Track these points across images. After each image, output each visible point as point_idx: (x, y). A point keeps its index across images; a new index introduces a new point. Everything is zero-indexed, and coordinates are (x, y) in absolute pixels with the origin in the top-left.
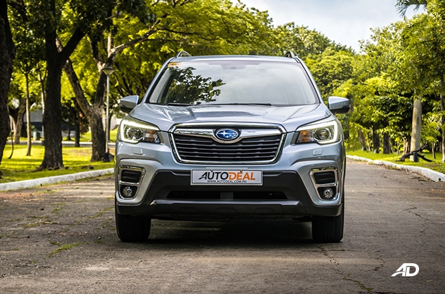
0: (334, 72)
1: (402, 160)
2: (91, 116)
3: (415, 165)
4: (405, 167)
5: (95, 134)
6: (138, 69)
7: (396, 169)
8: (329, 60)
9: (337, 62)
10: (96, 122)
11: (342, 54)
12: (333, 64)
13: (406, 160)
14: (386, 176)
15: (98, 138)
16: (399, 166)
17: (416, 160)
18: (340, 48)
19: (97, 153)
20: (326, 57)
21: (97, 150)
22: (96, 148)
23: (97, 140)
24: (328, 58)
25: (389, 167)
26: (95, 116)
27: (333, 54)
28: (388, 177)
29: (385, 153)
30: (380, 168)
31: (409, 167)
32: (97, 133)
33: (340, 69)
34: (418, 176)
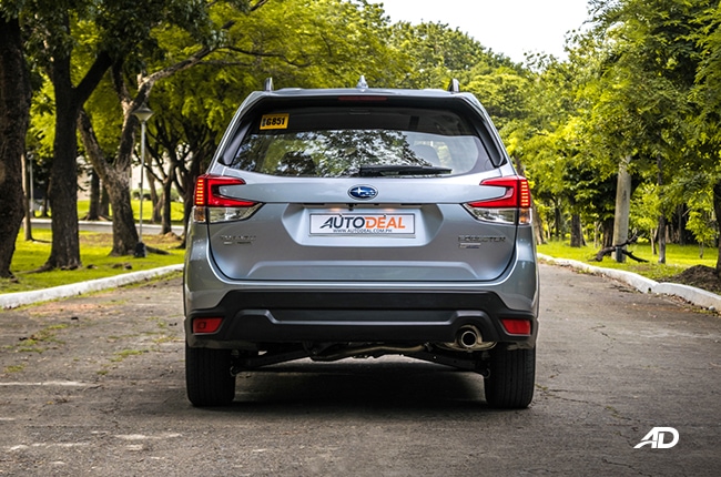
0: (491, 103)
1: (598, 259)
2: (111, 184)
3: (616, 268)
4: (602, 270)
5: (118, 213)
6: (179, 107)
7: (588, 273)
8: (483, 83)
9: (497, 87)
10: (119, 194)
11: (503, 72)
12: (488, 90)
13: (605, 258)
14: (571, 283)
15: (123, 220)
16: (593, 268)
17: (620, 259)
18: (501, 62)
19: (120, 243)
20: (477, 77)
21: (121, 238)
22: (119, 234)
23: (121, 222)
24: (480, 79)
25: (578, 270)
26: (118, 184)
27: (489, 73)
28: (576, 285)
29: (573, 245)
30: (564, 271)
31: (607, 270)
32: (122, 212)
33: (501, 98)
34: (619, 284)
